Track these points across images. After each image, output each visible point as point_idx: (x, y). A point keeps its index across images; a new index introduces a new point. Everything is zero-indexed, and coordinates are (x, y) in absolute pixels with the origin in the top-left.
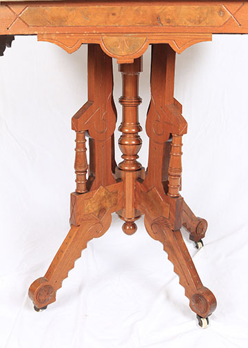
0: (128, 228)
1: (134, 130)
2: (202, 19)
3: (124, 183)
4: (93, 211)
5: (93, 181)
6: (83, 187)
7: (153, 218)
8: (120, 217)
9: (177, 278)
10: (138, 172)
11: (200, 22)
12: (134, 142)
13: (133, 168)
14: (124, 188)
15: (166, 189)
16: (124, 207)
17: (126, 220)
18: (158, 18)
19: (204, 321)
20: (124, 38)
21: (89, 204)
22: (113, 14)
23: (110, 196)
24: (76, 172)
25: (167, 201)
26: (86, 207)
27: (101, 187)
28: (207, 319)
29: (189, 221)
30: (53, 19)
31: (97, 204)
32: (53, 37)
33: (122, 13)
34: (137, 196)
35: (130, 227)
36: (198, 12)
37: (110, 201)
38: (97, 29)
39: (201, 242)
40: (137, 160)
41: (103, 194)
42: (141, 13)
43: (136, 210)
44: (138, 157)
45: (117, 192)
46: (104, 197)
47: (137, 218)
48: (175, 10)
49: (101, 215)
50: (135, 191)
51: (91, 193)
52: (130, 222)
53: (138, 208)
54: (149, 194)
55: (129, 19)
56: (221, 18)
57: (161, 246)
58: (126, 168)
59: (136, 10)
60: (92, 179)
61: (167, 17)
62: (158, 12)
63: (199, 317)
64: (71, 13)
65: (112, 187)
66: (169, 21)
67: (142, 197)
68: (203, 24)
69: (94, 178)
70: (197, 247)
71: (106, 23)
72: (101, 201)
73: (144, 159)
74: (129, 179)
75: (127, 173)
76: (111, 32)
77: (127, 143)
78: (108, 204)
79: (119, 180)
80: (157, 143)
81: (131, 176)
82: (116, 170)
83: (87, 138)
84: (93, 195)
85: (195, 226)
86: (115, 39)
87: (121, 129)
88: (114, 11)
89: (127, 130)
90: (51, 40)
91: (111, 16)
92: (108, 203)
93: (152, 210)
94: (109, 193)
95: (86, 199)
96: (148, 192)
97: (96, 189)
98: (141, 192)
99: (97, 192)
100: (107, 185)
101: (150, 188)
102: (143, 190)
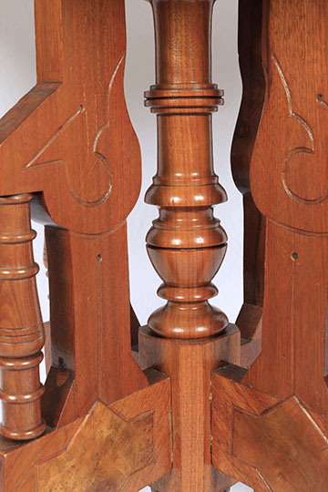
1: (199, 198)
3: (175, 381)
5: (66, 386)
6: (30, 416)
10: (218, 342)
12: (200, 241)
13: (201, 329)
14: (173, 401)
16: (173, 465)
21: (55, 477)
23: (127, 436)
27: (97, 407)
31: (84, 471)
34: (222, 426)
37: (130, 451)
40: (212, 301)
41: (105, 431)
43: (215, 472)
44: (213, 291)
45: (150, 420)
46: (110, 440)
50: (212, 408)
51: (59, 433)
53: (223, 466)
58: (178, 330)
60: (61, 380)
65: (132, 404)
67: (240, 429)
69: (72, 375)
72: (97, 457)
73: (229, 297)
74: (192, 366)
75: (185, 350)
77: (177, 242)
78: (121, 466)
79: (155, 372)
80: (300, 231)
81: (199, 358)
82: (143, 338)
83: (39, 227)
84: (67, 439)
87: (155, 197)
89: (176, 200)
92: (122, 460)
93: (284, 478)
94: (124, 426)
95: (40, 462)
96: (266, 411)
97: (79, 415)
98: (237, 411)
99: (81, 427)
100: (120, 396)
101: (274, 400)
102: (243, 406)
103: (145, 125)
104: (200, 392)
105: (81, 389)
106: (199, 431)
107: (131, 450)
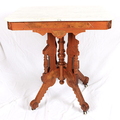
2: (82, 26)
4: (50, 78)
6: (47, 71)
7: (69, 80)
8: (59, 79)
9: (77, 99)
10: (64, 65)
11: (82, 27)
14: (59, 70)
15: (73, 72)
16: (60, 76)
17: (61, 80)
18: (69, 26)
19: (85, 113)
20: (59, 31)
21: (49, 76)
22: (56, 25)
23: (55, 73)
24: (44, 67)
25: (73, 75)
26: (48, 77)
27: (52, 71)
28: (86, 112)
29: (82, 78)
30: (37, 26)
32: (38, 31)
33: (58, 25)
34: (64, 73)
35: (62, 82)
36: (81, 24)
38: (51, 29)
39: (87, 85)
41: (53, 73)
42: (64, 24)
44: (64, 60)
45: (57, 72)
46: (53, 74)
47: (64, 79)
48: (74, 24)
49: (52, 79)
50: (63, 71)
51: (49, 73)
53: (64, 77)
54: (68, 73)
55: (60, 26)
56: (88, 26)
57: (72, 89)
58: (60, 64)
59: (63, 24)
60: (49, 68)
61: (72, 26)
62: (69, 24)
63: (84, 111)
64: (43, 24)
65: (56, 70)
66: (72, 27)
68: (83, 28)
69: (50, 68)
70: (85, 86)
71: (53, 27)
72: (52, 75)
73: (66, 60)
74: (61, 67)
76: (55, 30)
79: (58, 67)
80: (70, 57)
82: (57, 64)
83: (48, 56)
85: (85, 80)
86: (56, 32)
87: (58, 51)
88: (56, 24)
89: (60, 52)
90: (37, 32)
91: (55, 25)
92: (55, 75)
93: (69, 78)
97: (51, 71)
99: (51, 72)
100: (54, 70)
101: (68, 71)
102: (66, 71)
103: (58, 45)
104: (62, 69)
106: (62, 73)
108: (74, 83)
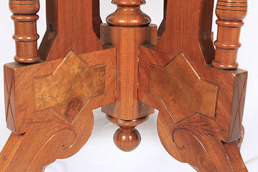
0: (124, 137)
4: (53, 104)
6: (30, 50)
7: (176, 117)
14: (117, 61)
16: (117, 99)
17: (121, 122)
21: (45, 89)
23: (89, 76)
25: (211, 79)
27: (71, 54)
31: (63, 89)
34: (144, 77)
40: (142, 8)
41: (76, 69)
43: (140, 103)
45: (103, 69)
46: (78, 75)
49: (71, 112)
50: (139, 66)
52: (127, 128)
53: (144, 99)
60: (51, 36)
65: (94, 57)
67: (152, 77)
74: (128, 40)
75: (124, 30)
78: (85, 92)
79: (108, 46)
81: (132, 36)
84: (53, 69)
92: (86, 89)
93: (175, 102)
94: (87, 69)
95: (36, 78)
96: (167, 64)
97: (60, 57)
98: (152, 66)
99: (61, 64)
100: (85, 51)
101: (171, 57)
102: (154, 63)
104: (132, 56)
105: (62, 41)
107: (91, 84)
108: (212, 134)
